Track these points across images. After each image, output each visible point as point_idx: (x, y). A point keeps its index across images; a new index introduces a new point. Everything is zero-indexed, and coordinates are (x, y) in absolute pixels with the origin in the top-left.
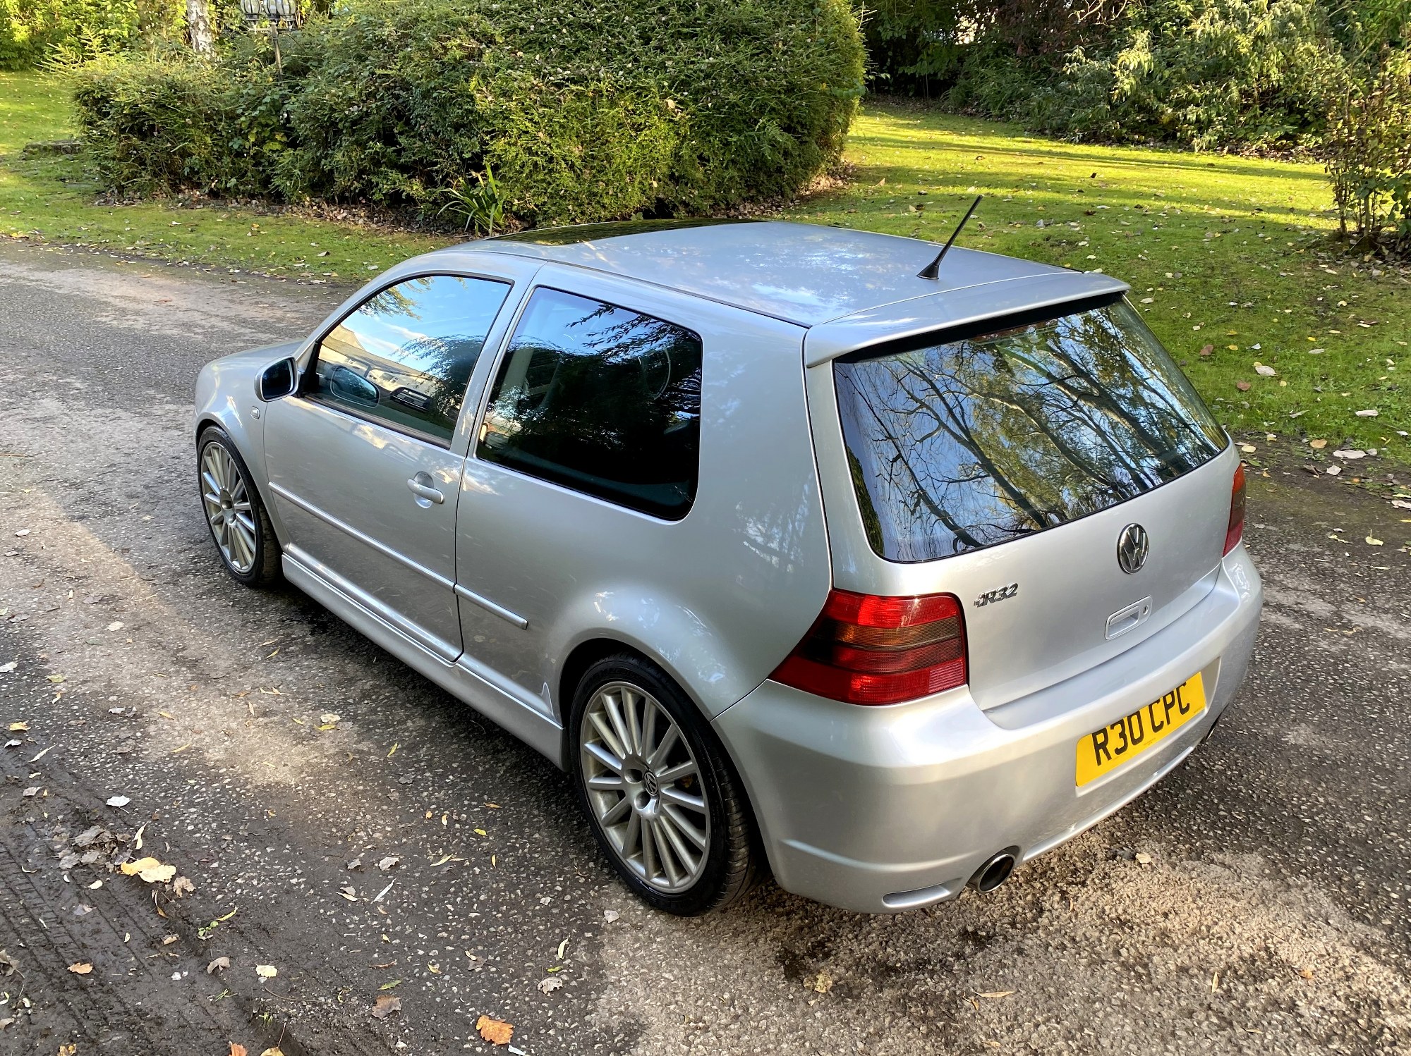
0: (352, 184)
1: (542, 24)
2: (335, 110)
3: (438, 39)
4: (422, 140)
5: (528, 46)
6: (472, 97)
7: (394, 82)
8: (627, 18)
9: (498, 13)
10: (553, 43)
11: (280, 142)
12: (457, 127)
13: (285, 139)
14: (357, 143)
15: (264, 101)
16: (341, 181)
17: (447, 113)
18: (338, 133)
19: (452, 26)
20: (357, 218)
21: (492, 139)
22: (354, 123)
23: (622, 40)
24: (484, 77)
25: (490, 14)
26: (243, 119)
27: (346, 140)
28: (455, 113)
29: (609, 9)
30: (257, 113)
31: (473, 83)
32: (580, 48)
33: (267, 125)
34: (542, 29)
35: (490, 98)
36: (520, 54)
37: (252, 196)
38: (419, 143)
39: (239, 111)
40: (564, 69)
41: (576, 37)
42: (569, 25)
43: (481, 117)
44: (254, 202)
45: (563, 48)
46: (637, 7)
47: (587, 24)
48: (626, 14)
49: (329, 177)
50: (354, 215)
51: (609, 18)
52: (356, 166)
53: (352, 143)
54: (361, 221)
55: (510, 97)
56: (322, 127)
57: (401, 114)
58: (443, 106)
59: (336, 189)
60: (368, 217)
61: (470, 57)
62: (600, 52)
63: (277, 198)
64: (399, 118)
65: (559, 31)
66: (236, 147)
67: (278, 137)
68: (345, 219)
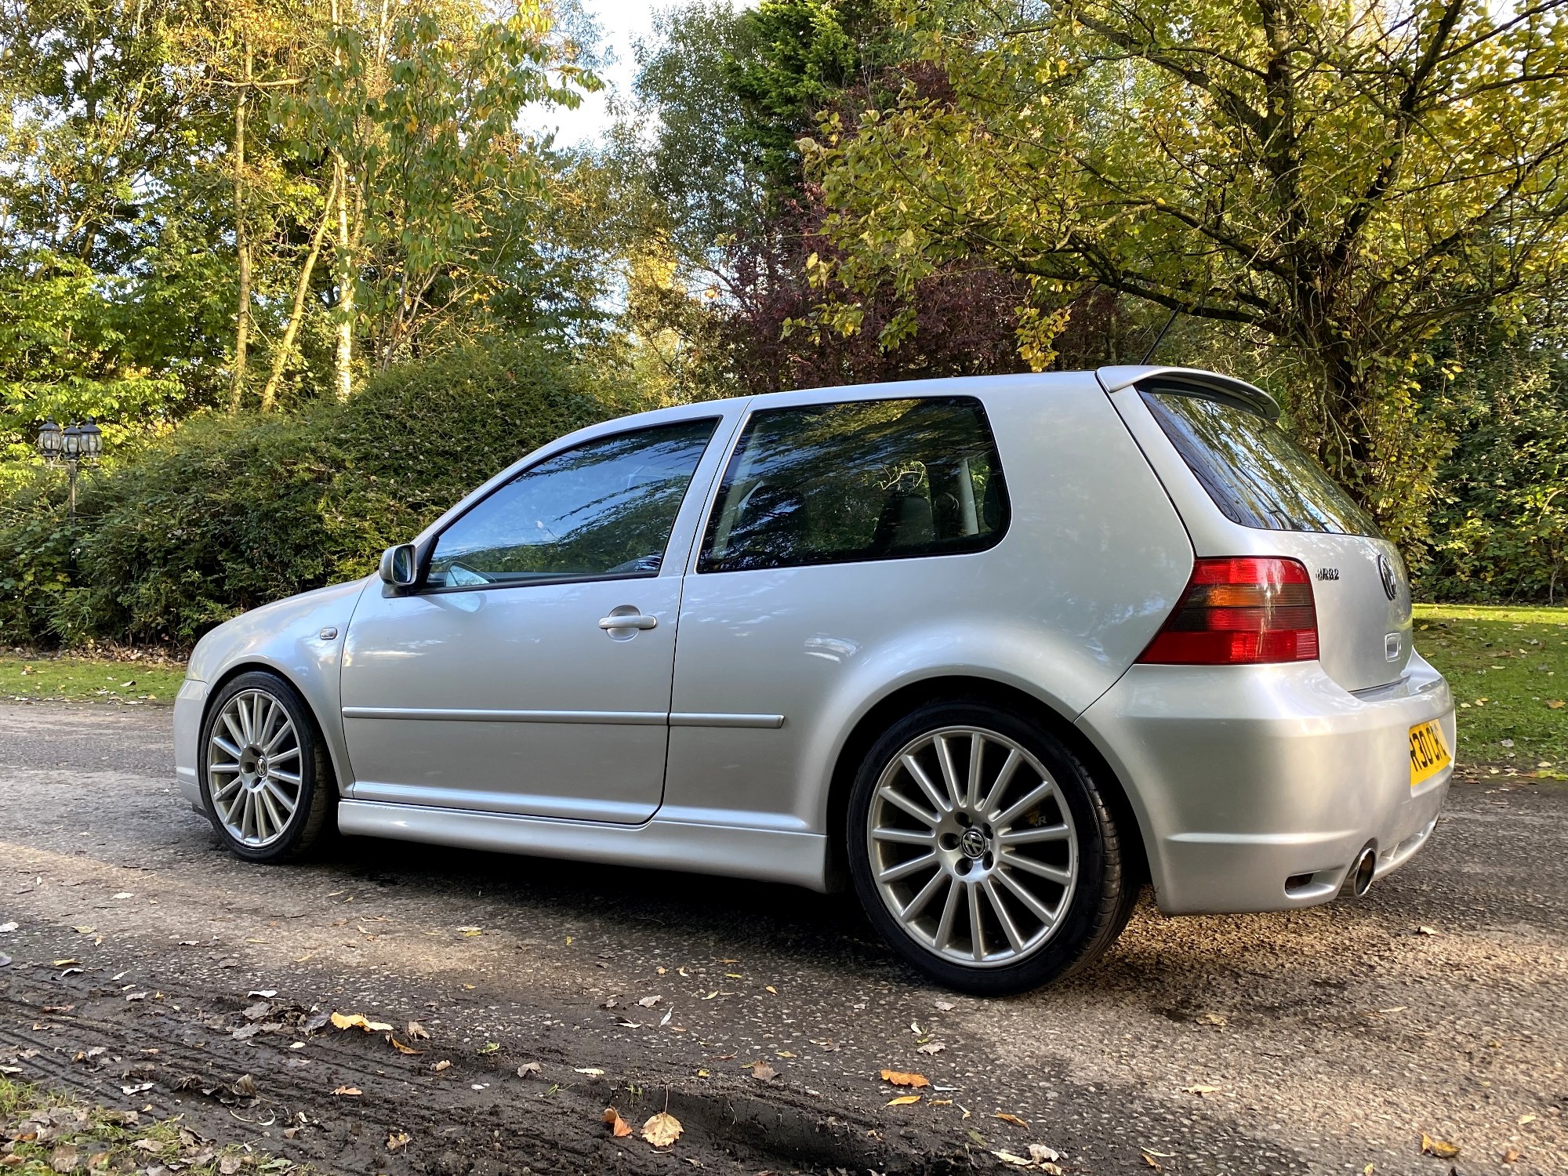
0: (155, 620)
1: (397, 451)
2: (146, 540)
3: (282, 463)
4: (253, 566)
5: (383, 470)
6: (320, 519)
7: (224, 508)
8: (486, 448)
9: (347, 441)
10: (409, 468)
11: (62, 583)
12: (298, 549)
13: (68, 580)
14: (169, 574)
15: (51, 538)
16: (140, 617)
17: (288, 535)
18: (145, 565)
19: (299, 452)
20: (155, 657)
21: (339, 559)
22: (169, 552)
23: (483, 467)
24: (334, 499)
25: (340, 443)
26: (23, 556)
27: (155, 572)
28: (296, 535)
29: (468, 440)
30: (42, 549)
31: (322, 504)
32: (439, 473)
33: (50, 564)
34: (398, 455)
35: (340, 519)
36: (373, 478)
37: (15, 644)
38: (248, 570)
39: (18, 550)
40: (422, 492)
41: (434, 463)
42: (426, 452)
43: (329, 538)
44: (18, 649)
45: (421, 473)
46: (497, 439)
47: (446, 452)
48: (486, 445)
49: (125, 614)
50: (152, 655)
51: (469, 448)
52: (164, 598)
53: (163, 574)
54: (161, 660)
55: (365, 516)
56: (126, 560)
57: (230, 543)
58: (283, 528)
59: (133, 627)
60: (169, 656)
61: (318, 479)
62: (461, 478)
63: (50, 643)
64: (224, 545)
65: (417, 458)
66: (7, 587)
67: (60, 578)
68: (139, 659)
